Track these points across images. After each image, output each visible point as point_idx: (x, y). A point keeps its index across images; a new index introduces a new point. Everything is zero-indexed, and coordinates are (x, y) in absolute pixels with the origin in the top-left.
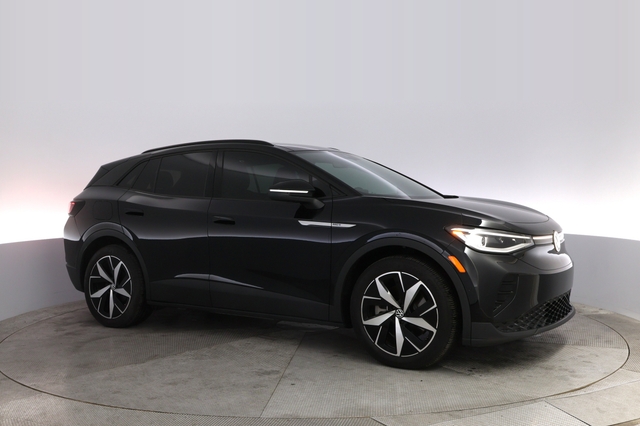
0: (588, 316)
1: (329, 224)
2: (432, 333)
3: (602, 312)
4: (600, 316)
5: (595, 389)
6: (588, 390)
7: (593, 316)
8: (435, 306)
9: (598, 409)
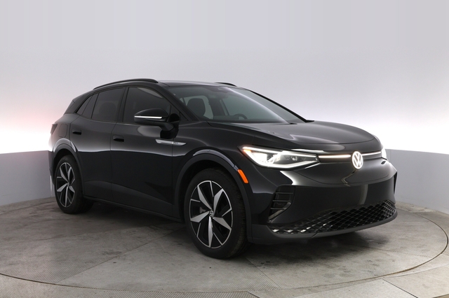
0: (416, 213)
1: (172, 143)
2: (228, 230)
3: (427, 211)
4: (426, 214)
5: (421, 269)
6: (416, 271)
7: (420, 213)
8: (231, 209)
9: (424, 285)
